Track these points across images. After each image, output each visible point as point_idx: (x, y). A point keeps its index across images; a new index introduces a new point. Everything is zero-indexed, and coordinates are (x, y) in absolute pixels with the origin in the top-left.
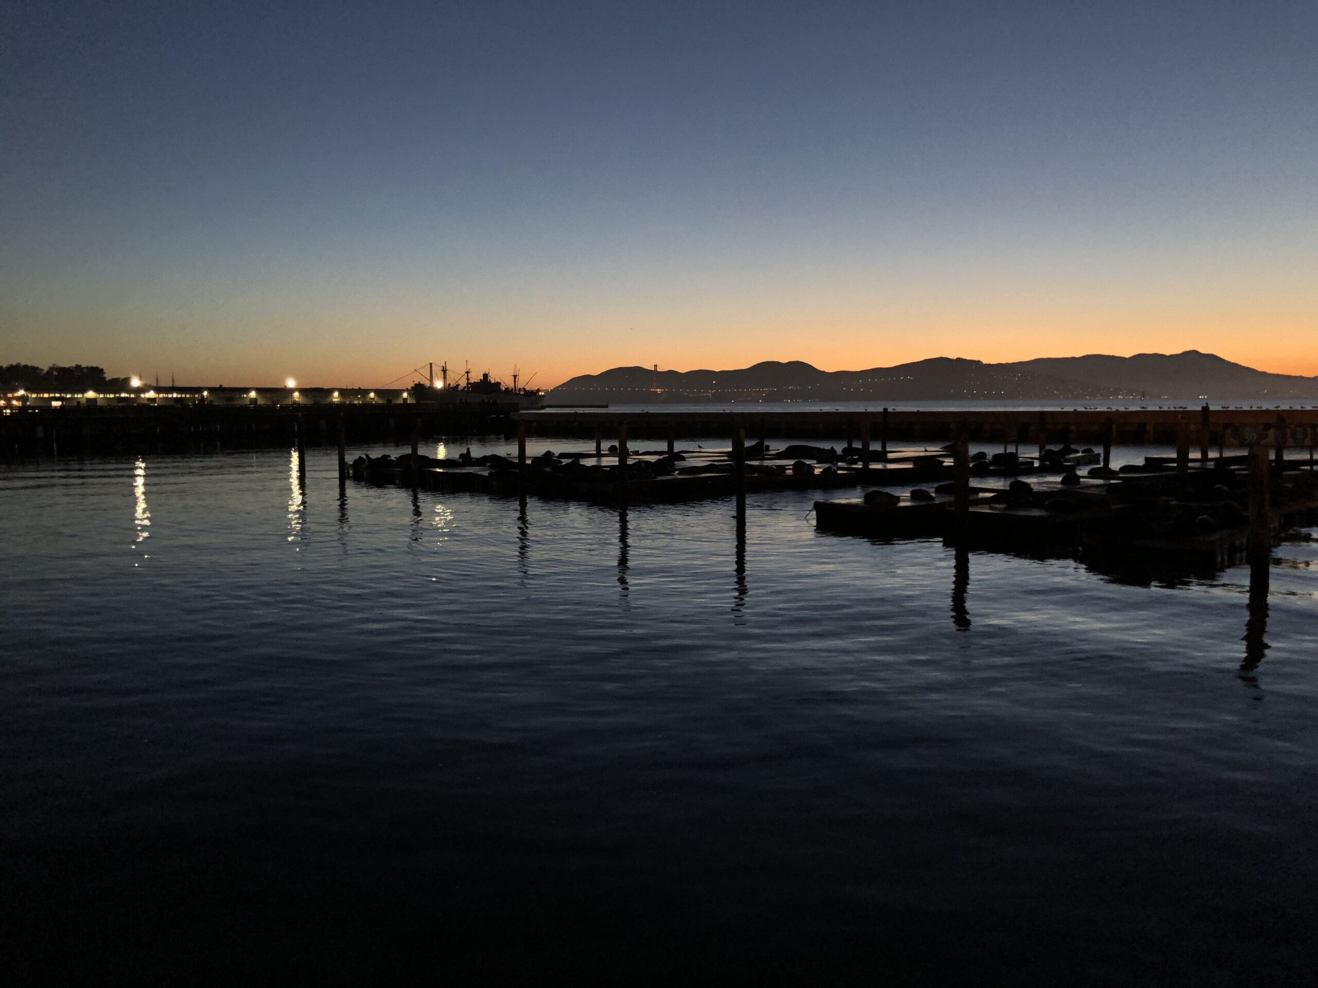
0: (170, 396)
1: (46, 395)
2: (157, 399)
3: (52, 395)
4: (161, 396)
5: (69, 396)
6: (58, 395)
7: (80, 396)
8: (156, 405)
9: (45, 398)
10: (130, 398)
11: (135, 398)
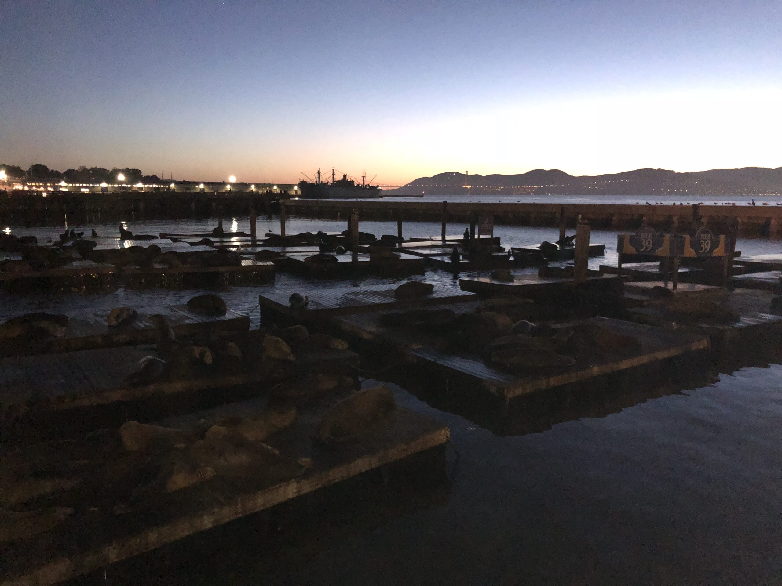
0: (151, 186)
1: (78, 185)
2: (143, 188)
3: (81, 185)
4: (146, 186)
5: (91, 185)
6: (84, 185)
7: (98, 185)
8: (143, 191)
9: (77, 187)
10: (127, 187)
11: (130, 187)
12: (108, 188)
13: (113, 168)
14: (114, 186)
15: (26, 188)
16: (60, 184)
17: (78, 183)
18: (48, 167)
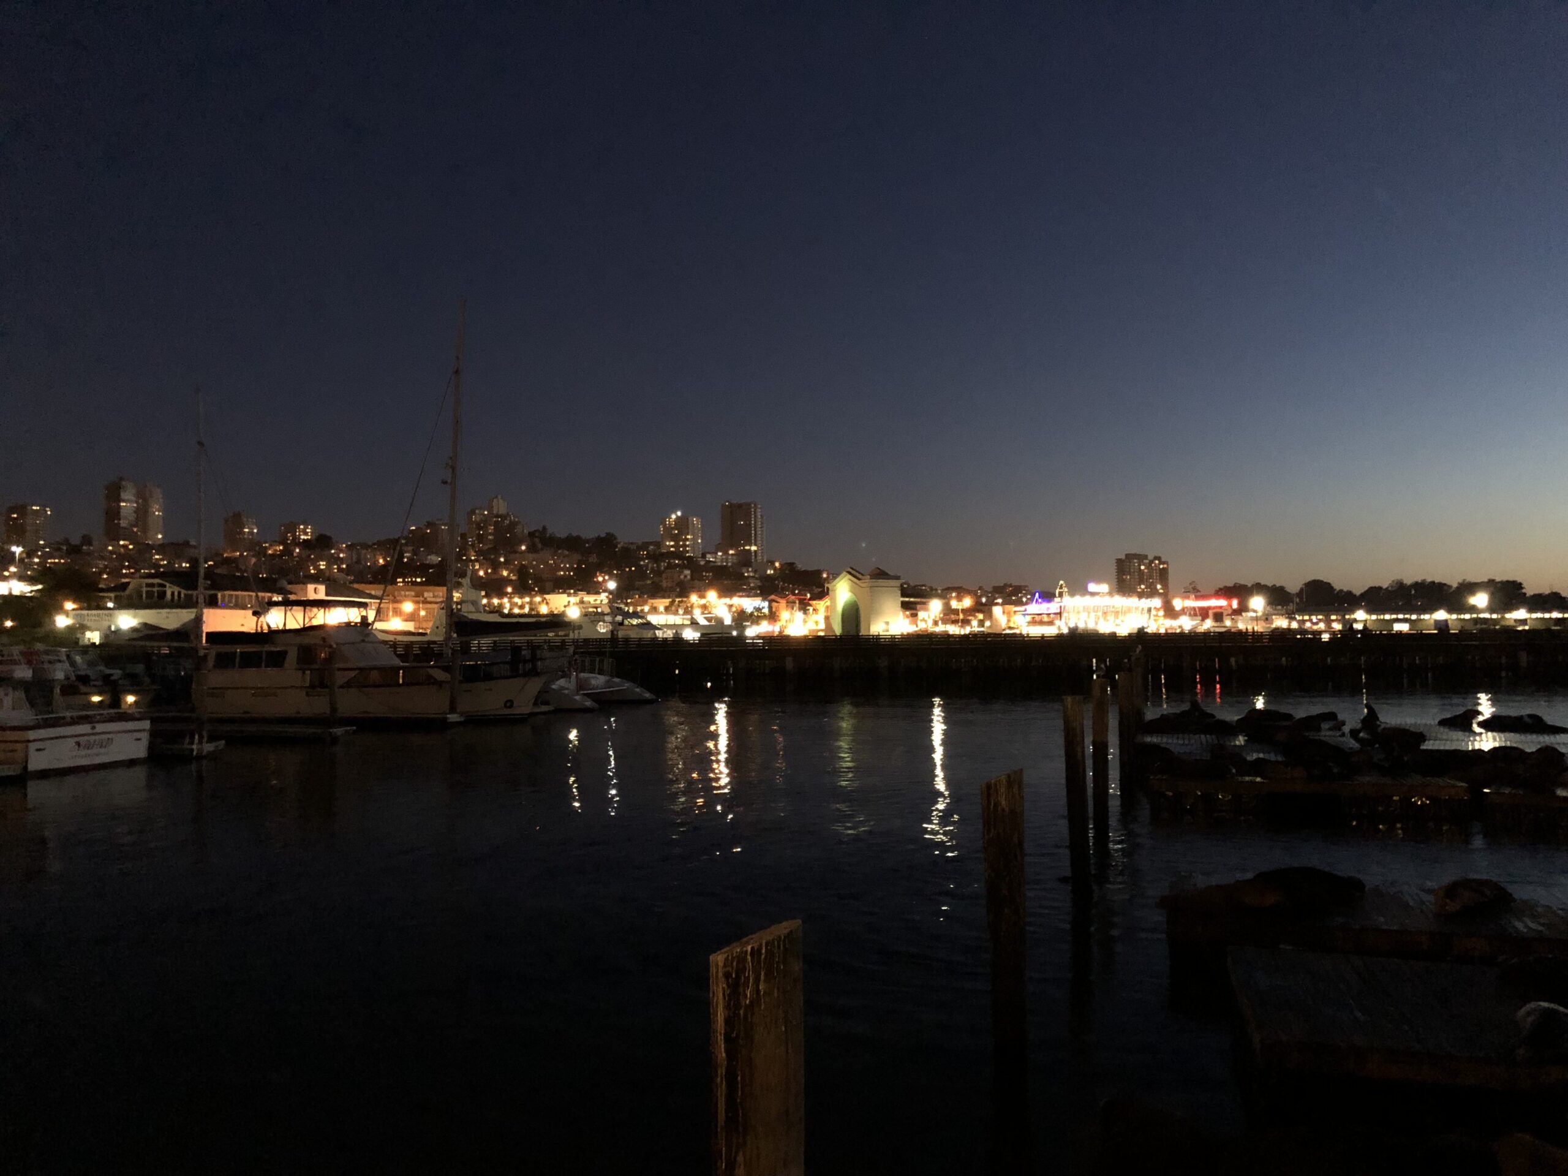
0: (1547, 616)
1: (1387, 617)
2: (1528, 621)
3: (1394, 616)
4: (1534, 616)
5: (1414, 617)
6: (1401, 616)
7: (1426, 617)
8: (1527, 628)
9: (1387, 620)
10: (1491, 619)
11: (1497, 619)
12: (1449, 622)
13: (1460, 581)
14: (1462, 616)
15: (1295, 625)
16: (1353, 617)
17: (1387, 613)
18: (1333, 585)
